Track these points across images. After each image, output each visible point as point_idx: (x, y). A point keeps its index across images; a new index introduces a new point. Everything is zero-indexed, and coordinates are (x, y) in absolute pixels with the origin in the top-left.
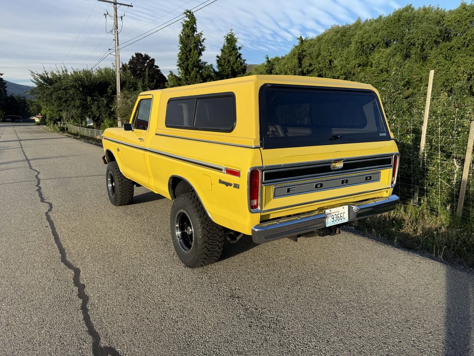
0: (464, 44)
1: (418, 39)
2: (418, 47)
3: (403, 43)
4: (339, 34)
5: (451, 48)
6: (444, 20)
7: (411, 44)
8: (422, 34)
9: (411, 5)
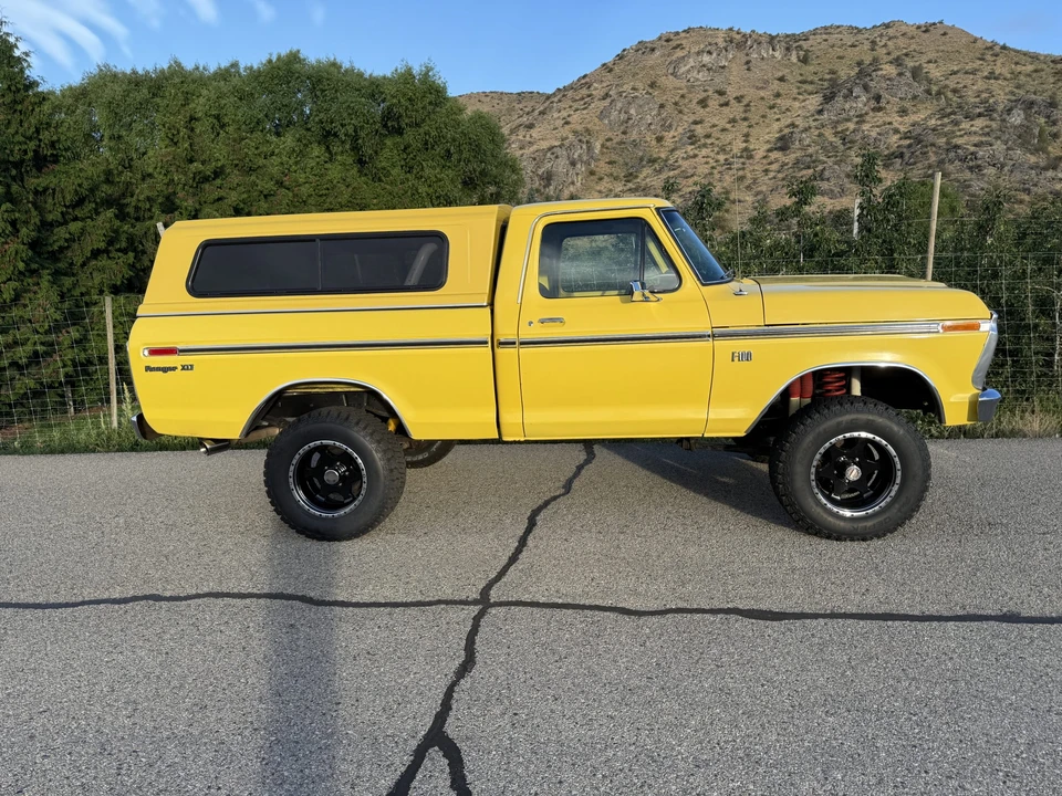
0: (426, 144)
1: (342, 125)
2: (343, 142)
3: (308, 130)
4: (145, 91)
5: (405, 148)
6: (382, 93)
7: (329, 133)
8: (349, 114)
9: (298, 51)
